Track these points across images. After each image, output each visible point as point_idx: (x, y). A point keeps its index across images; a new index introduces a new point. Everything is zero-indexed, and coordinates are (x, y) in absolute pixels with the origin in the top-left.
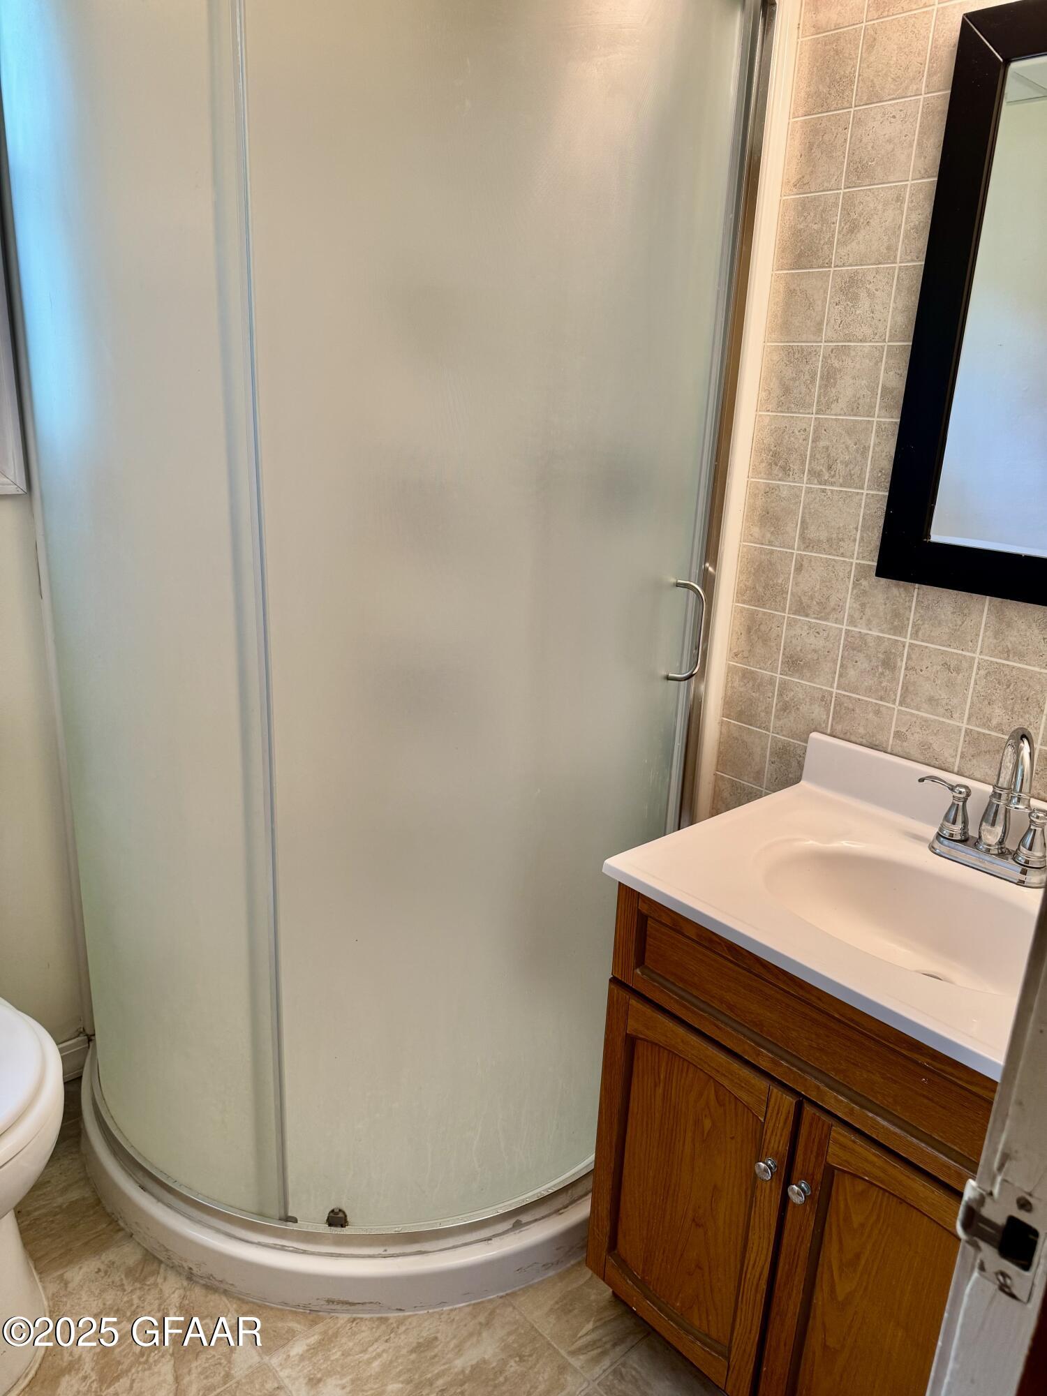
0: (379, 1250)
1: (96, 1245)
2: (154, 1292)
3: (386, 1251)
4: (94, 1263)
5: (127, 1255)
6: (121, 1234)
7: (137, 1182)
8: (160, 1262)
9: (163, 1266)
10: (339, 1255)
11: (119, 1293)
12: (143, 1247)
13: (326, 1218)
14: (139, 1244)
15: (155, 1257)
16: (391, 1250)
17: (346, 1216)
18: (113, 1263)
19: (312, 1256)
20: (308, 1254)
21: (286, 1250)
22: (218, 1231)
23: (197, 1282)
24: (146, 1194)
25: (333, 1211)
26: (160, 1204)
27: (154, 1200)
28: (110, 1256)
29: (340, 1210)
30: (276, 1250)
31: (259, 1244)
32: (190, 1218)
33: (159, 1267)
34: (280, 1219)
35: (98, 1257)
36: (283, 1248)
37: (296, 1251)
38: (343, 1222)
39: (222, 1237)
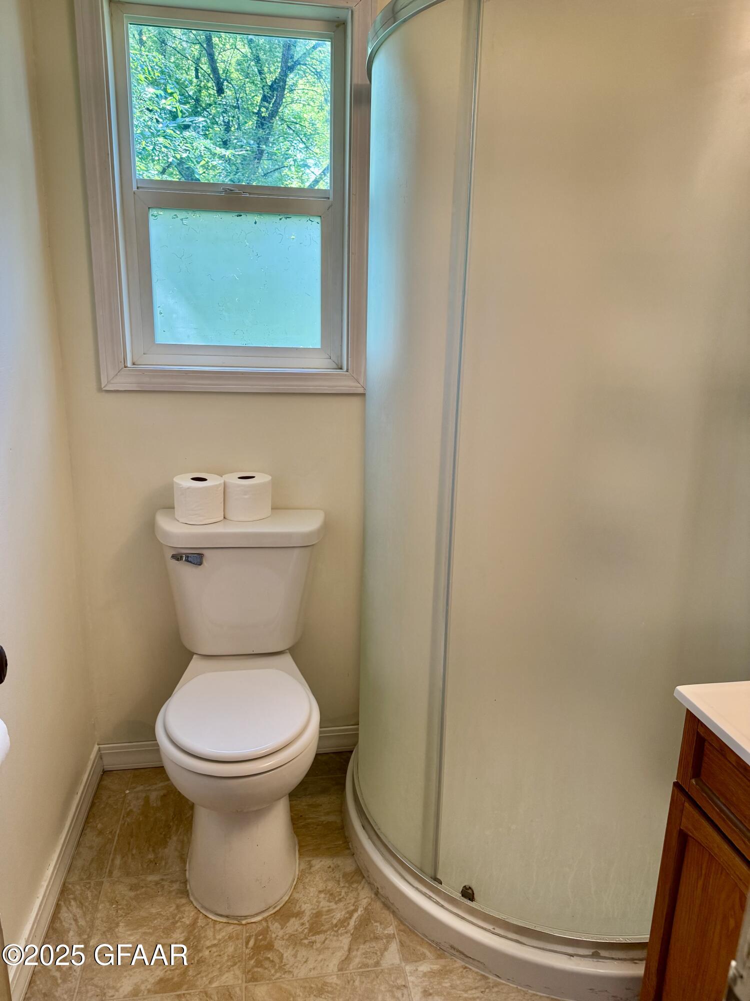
0: (490, 927)
1: (333, 852)
2: (354, 894)
3: (494, 929)
4: (329, 862)
5: (348, 865)
6: (348, 851)
7: (362, 823)
8: (364, 877)
9: (364, 880)
10: (463, 918)
11: (336, 885)
12: (357, 865)
13: (461, 890)
14: (356, 861)
15: (361, 873)
16: (498, 931)
17: (473, 894)
18: (339, 866)
19: (445, 910)
20: (444, 908)
21: (431, 900)
22: (396, 870)
23: (379, 899)
24: (364, 831)
25: (465, 886)
26: (369, 840)
27: (367, 837)
28: (339, 861)
29: (470, 888)
30: (425, 897)
31: (417, 889)
32: (382, 855)
33: (362, 880)
34: (431, 878)
35: (332, 859)
36: (430, 898)
37: (437, 903)
38: (471, 897)
39: (397, 875)
